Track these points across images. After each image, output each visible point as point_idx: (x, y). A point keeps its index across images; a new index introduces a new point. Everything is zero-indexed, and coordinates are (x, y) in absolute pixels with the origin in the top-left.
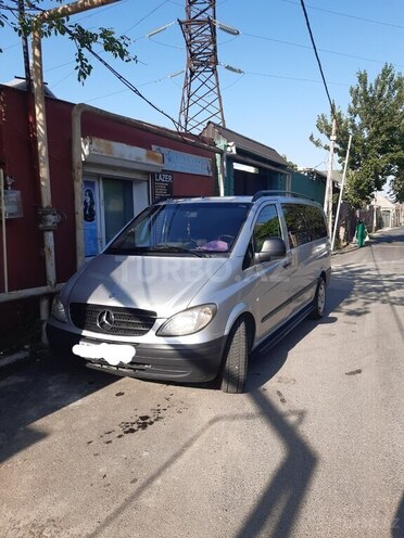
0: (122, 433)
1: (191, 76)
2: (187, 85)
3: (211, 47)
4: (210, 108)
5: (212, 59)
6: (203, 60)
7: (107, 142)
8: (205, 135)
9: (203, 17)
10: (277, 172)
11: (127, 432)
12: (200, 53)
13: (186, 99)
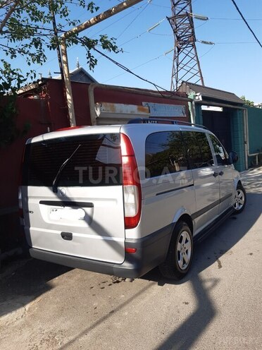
0: (111, 283)
1: (178, 52)
2: (176, 58)
3: (190, 31)
4: (192, 71)
5: (191, 39)
6: (185, 40)
7: (111, 104)
8: (180, 91)
9: (183, 12)
10: (236, 109)
11: (115, 283)
12: (183, 36)
13: (176, 67)
